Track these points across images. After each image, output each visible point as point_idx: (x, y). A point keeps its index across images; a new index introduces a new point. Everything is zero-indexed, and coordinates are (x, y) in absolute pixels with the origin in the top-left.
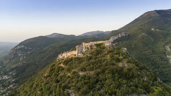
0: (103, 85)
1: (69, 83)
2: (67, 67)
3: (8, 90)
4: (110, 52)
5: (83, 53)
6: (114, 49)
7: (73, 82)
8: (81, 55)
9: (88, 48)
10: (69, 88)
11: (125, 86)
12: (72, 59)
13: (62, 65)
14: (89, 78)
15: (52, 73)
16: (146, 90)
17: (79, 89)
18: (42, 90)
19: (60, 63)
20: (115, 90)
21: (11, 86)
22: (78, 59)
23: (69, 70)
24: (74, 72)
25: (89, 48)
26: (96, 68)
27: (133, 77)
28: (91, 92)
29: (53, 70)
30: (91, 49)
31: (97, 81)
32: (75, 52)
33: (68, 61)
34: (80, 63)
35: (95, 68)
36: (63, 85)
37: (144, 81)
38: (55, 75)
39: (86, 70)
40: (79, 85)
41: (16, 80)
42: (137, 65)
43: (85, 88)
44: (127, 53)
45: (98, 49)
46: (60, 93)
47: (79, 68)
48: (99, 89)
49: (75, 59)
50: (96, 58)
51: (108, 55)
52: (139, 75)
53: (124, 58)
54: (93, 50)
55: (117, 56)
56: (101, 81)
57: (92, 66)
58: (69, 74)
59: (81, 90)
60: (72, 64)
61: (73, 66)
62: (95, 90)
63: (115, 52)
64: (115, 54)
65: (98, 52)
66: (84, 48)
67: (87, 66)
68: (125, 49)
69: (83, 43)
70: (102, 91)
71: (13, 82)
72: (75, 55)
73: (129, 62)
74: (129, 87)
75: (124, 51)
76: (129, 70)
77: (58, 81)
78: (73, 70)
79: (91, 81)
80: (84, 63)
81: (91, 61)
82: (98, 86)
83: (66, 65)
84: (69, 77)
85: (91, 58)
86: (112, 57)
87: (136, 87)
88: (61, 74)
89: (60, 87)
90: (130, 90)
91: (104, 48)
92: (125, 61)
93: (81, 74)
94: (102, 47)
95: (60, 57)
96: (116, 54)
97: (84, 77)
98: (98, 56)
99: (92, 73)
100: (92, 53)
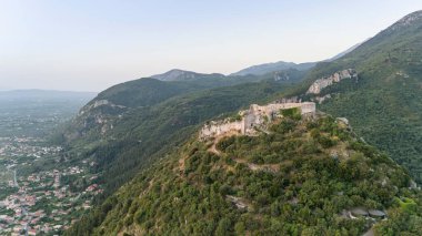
0: (297, 190)
1: (232, 184)
2: (226, 155)
3: (84, 197)
4: (311, 126)
5: (255, 128)
6: (321, 120)
7: (239, 183)
8: (251, 132)
9: (266, 118)
10: (234, 193)
11: (342, 193)
12: (233, 138)
13: (213, 150)
14: (271, 177)
15: (197, 166)
16: (382, 203)
17: (253, 195)
18: (181, 195)
19: (209, 146)
20: (322, 200)
21: (90, 189)
22: (247, 139)
23: (229, 161)
24: (241, 166)
25: (269, 118)
26: (284, 159)
27: (358, 177)
28: (276, 203)
29: (195, 159)
30: (273, 119)
31: (286, 183)
32: (238, 126)
33: (226, 144)
34: (251, 147)
35: (281, 158)
36: (222, 187)
37: (379, 186)
38: (203, 168)
39: (263, 162)
40: (252, 187)
41: (99, 178)
42: (368, 155)
43: (264, 194)
44: (349, 130)
45: (287, 119)
46: (218, 202)
47: (249, 157)
48: (289, 198)
49: (241, 139)
50: (284, 138)
51: (309, 134)
52: (369, 176)
53: (342, 139)
54: (276, 123)
55: (326, 135)
56: (294, 183)
57: (275, 154)
58: (230, 169)
59: (257, 198)
60: (235, 148)
61: (239, 152)
62: (283, 199)
63: (322, 127)
64: (322, 131)
65: (287, 127)
66: (258, 117)
67: (265, 155)
68: (345, 120)
69: (255, 106)
70: (295, 201)
71: (94, 182)
72: (239, 131)
73: (352, 147)
74: (349, 196)
75: (343, 126)
76: (351, 163)
77: (210, 181)
78: (238, 161)
79: (274, 181)
80: (259, 147)
81: (273, 144)
82: (288, 192)
83: (223, 150)
84: (231, 174)
85: (272, 138)
86: (316, 136)
87: (364, 196)
88: (215, 168)
89: (216, 191)
90: (350, 201)
91: (299, 118)
92: (344, 145)
93: (254, 168)
94: (295, 115)
95: (206, 132)
96: (326, 131)
97: (260, 175)
98: (287, 135)
99: (275, 168)
100: (274, 129)
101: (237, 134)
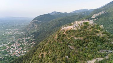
0: (87, 44)
1: (69, 42)
2: (68, 35)
3: (31, 45)
4: (92, 27)
5: (76, 27)
6: (95, 26)
7: (71, 42)
8: (75, 29)
9: (79, 25)
10: (70, 45)
11: (100, 46)
12: (70, 30)
13: (65, 33)
14: (80, 41)
15: (60, 37)
16: (112, 48)
17: (75, 46)
18: (56, 45)
19: (63, 32)
20: (94, 47)
21: (33, 43)
22: (74, 31)
23: (69, 36)
24: (72, 38)
25: (80, 25)
26: (84, 36)
27: (105, 41)
28: (81, 47)
29: (60, 36)
31: (84, 43)
33: (68, 32)
35: (83, 36)
36: (67, 43)
37: (111, 44)
38: (62, 38)
39: (78, 37)
40: (75, 43)
41: (35, 40)
42: (108, 35)
43: (78, 45)
44: (103, 28)
45: (85, 25)
46: (65, 47)
47: (74, 35)
48: (85, 46)
49: (72, 30)
50: (84, 30)
51: (91, 29)
52: (108, 41)
53: (101, 31)
54: (82, 26)
55: (96, 30)
56: (86, 42)
57: (81, 35)
58: (69, 38)
59: (76, 46)
60: (70, 33)
61: (72, 34)
62: (83, 47)
63: (95, 27)
65: (85, 27)
66: (77, 25)
67: (79, 35)
68: (102, 25)
69: (76, 21)
70: (87, 47)
71: (34, 41)
72: (72, 28)
73: (104, 33)
74: (102, 46)
75: (101, 27)
76: (103, 37)
77: (64, 41)
78: (71, 36)
79: (81, 42)
80: (77, 33)
81: (81, 32)
82: (85, 45)
83: (67, 33)
84: (69, 40)
85: (81, 30)
86: (93, 30)
87: (106, 46)
88: (65, 38)
89: (65, 44)
90: (102, 48)
91: (89, 25)
92: (101, 32)
93: (76, 38)
94: (87, 24)
95: (63, 29)
96: (96, 28)
97: (77, 40)
98: (85, 30)
99: (81, 38)
100: (81, 28)
101: (71, 29)
